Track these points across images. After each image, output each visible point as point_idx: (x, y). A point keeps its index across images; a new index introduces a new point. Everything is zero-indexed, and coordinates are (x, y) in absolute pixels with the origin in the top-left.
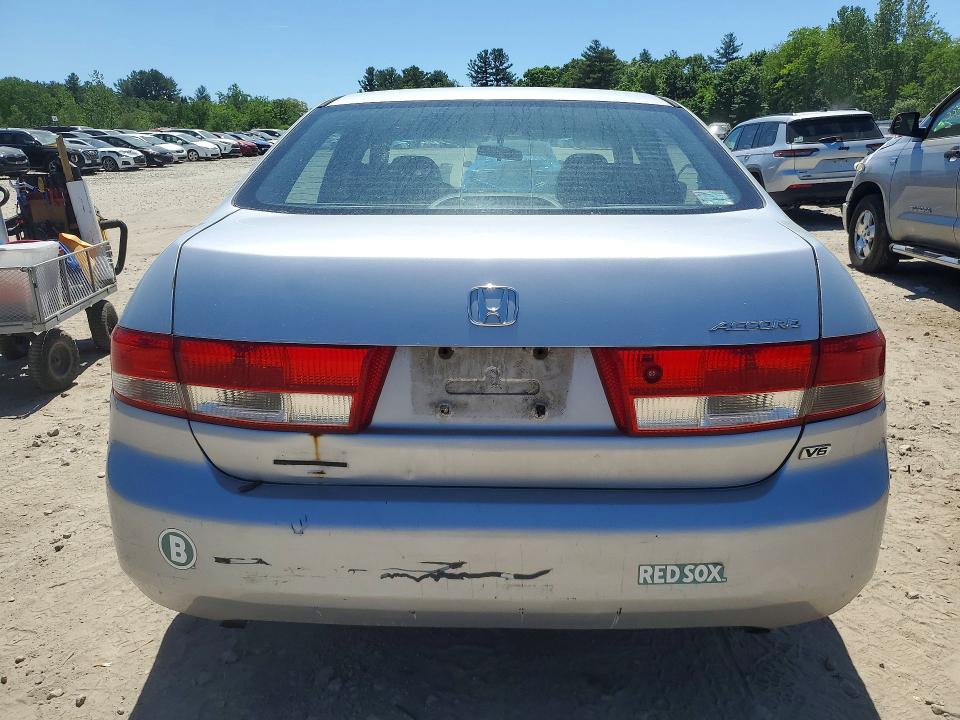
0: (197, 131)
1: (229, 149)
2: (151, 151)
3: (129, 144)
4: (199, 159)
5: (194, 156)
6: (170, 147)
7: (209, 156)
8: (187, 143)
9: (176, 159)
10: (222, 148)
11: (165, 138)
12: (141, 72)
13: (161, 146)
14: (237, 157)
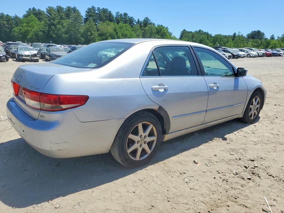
0: (253, 49)
1: (262, 54)
2: (235, 54)
3: (229, 52)
4: (250, 57)
5: (249, 56)
6: (241, 53)
7: (254, 56)
8: (248, 52)
9: (242, 57)
10: (259, 54)
11: (242, 51)
12: (255, 31)
13: (239, 53)
14: (264, 57)
